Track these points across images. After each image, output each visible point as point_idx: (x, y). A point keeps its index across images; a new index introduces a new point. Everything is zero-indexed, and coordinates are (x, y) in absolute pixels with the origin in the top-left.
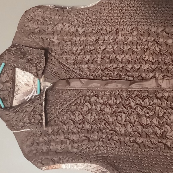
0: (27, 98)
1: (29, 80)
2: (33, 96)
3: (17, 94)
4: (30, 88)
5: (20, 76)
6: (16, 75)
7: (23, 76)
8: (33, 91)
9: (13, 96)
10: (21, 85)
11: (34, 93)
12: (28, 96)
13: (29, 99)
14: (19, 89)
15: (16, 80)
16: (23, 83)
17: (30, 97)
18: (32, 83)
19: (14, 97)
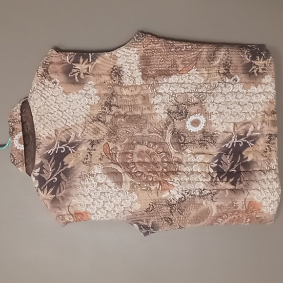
0: (50, 151)
1: (50, 133)
2: (56, 149)
3: (39, 148)
4: (53, 141)
5: (39, 128)
6: (35, 128)
7: (43, 129)
8: (56, 145)
9: (35, 151)
10: (42, 139)
11: (57, 147)
12: (51, 150)
13: (52, 153)
14: (40, 143)
15: (36, 134)
16: (44, 136)
17: (53, 150)
18: (54, 135)
19: (37, 152)
